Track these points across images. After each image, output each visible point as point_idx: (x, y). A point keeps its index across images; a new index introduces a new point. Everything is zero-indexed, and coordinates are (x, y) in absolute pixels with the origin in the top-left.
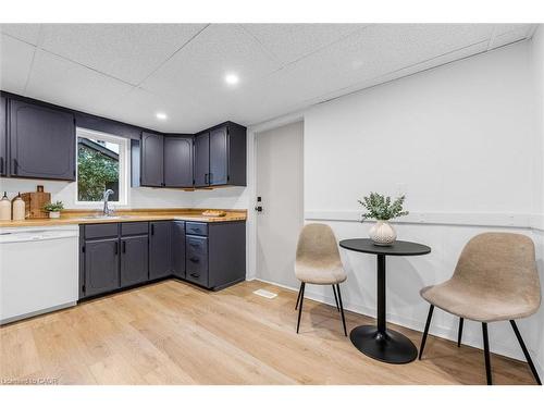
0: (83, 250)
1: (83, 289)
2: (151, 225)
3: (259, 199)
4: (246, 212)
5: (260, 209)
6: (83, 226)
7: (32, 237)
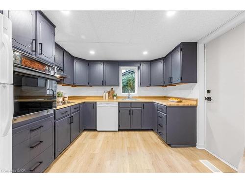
0: (119, 111)
1: (119, 126)
2: (143, 104)
3: (209, 92)
4: (196, 100)
5: (209, 99)
6: (119, 103)
7: (106, 105)
